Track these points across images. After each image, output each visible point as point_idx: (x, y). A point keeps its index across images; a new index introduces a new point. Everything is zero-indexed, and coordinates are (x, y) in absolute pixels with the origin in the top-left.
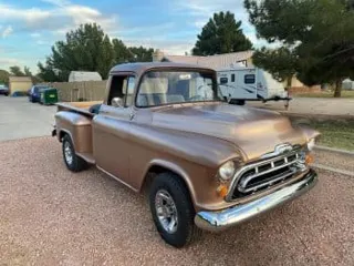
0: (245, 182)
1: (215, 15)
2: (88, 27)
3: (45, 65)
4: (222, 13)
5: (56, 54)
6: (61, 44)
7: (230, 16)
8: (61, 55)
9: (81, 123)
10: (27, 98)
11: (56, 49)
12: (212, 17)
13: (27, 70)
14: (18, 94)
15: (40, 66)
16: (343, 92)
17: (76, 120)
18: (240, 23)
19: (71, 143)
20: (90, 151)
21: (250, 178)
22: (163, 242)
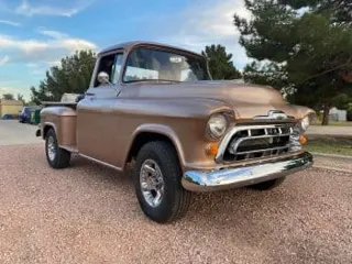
0: (236, 145)
1: (207, 48)
2: (83, 54)
3: (38, 89)
4: (213, 46)
5: (50, 78)
6: (55, 69)
7: (221, 49)
8: (55, 79)
9: (65, 114)
10: (17, 121)
11: (51, 74)
12: (204, 50)
13: (20, 99)
14: (9, 117)
15: (33, 89)
16: (330, 122)
17: (61, 111)
18: (231, 56)
19: (54, 137)
20: (74, 144)
21: (241, 140)
22: (147, 220)
